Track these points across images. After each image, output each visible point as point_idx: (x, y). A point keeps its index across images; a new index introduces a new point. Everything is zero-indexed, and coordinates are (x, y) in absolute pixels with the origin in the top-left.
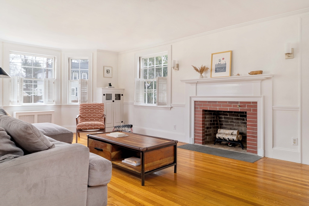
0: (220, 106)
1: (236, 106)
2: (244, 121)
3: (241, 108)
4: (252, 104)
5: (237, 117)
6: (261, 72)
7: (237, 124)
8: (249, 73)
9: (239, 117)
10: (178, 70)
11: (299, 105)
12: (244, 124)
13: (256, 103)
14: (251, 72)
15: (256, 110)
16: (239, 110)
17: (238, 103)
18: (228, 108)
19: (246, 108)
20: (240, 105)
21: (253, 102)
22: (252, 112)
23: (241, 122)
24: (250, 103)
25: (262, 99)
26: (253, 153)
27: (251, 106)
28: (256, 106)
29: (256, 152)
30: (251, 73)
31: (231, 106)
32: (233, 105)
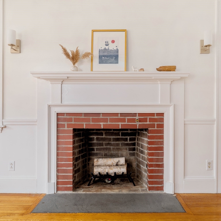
0: (106, 120)
1: (134, 120)
2: (126, 142)
3: (140, 123)
4: (156, 117)
5: (117, 137)
7: (116, 147)
8: (158, 70)
9: (120, 137)
10: (20, 53)
11: (215, 117)
12: (126, 146)
13: (162, 114)
14: (160, 67)
15: (162, 126)
16: (138, 126)
17: (136, 116)
18: (120, 123)
19: (148, 123)
20: (139, 118)
21: (158, 114)
22: (156, 128)
23: (122, 144)
24: (153, 114)
25: (171, 109)
26: (158, 190)
27: (155, 120)
28: (162, 120)
29: (162, 189)
30: (161, 69)
31: (124, 120)
32: (127, 119)
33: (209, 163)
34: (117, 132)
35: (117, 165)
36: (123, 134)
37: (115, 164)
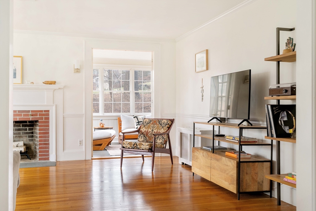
1: (28, 115)
2: (26, 132)
3: (32, 117)
4: (44, 113)
5: (18, 128)
6: (54, 83)
7: (18, 135)
8: (43, 83)
9: (21, 128)
11: (84, 112)
12: (26, 134)
13: (48, 111)
14: (45, 82)
15: (48, 118)
16: (31, 119)
17: (29, 112)
18: (18, 117)
19: (38, 117)
20: (32, 114)
21: (45, 111)
22: (44, 120)
23: (22, 133)
24: (42, 111)
25: (54, 108)
26: (45, 160)
27: (43, 115)
28: (48, 115)
29: (48, 159)
30: (46, 83)
31: (21, 115)
32: (23, 114)
33: (80, 141)
34: (18, 124)
35: (17, 146)
36: (23, 126)
37: (16, 146)
